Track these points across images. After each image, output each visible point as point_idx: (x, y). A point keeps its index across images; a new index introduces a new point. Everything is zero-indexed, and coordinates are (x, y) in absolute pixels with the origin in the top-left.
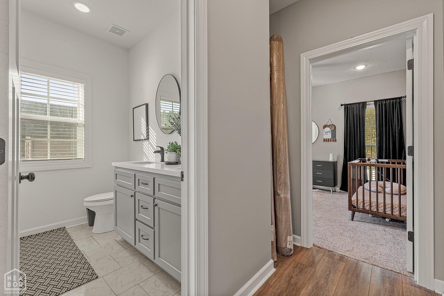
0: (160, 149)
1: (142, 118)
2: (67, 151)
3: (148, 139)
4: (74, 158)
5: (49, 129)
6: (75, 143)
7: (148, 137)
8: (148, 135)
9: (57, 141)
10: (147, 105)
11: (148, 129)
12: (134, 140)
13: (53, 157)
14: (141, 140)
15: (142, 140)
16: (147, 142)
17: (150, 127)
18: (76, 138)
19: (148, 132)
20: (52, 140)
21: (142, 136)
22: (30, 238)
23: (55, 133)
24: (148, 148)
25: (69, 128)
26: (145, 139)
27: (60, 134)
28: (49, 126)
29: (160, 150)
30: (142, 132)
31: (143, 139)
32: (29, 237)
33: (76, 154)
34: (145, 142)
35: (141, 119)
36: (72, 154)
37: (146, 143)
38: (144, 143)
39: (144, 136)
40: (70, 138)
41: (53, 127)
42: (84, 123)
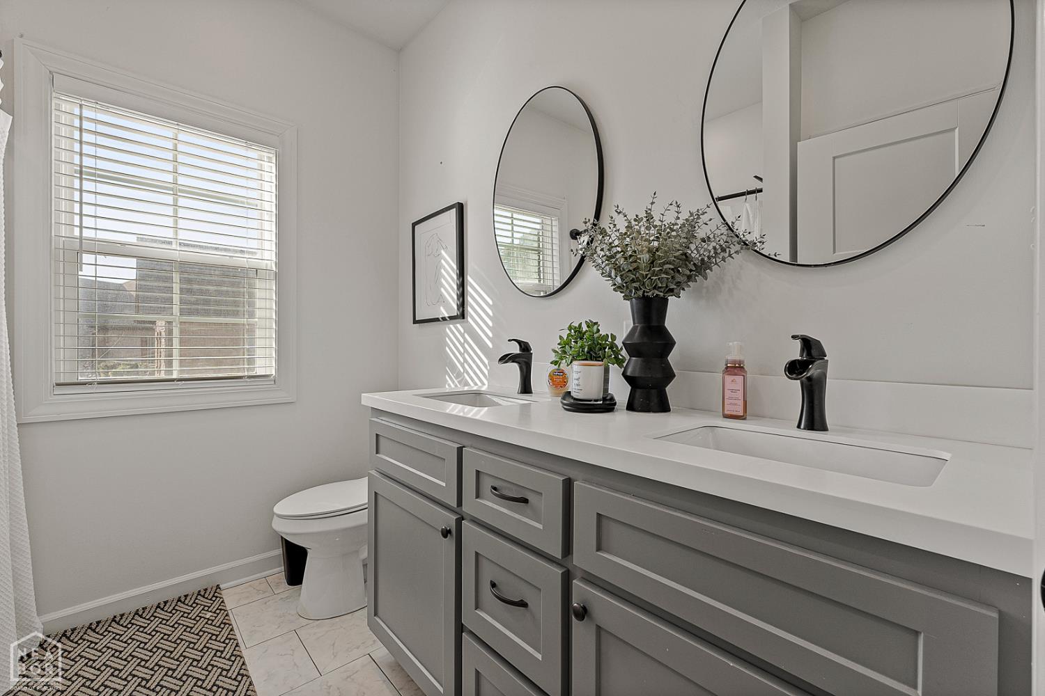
0: (516, 349)
1: (443, 252)
2: (229, 353)
3: (462, 316)
4: (246, 374)
5: (176, 287)
6: (251, 330)
7: (463, 311)
8: (462, 305)
9: (200, 324)
10: (460, 208)
11: (462, 285)
12: (415, 322)
13: (188, 371)
14: (437, 320)
15: (444, 319)
16: (458, 325)
17: (469, 279)
18: (252, 315)
19: (462, 295)
20: (185, 318)
21: (442, 308)
22: (118, 624)
23: (193, 298)
24: (462, 345)
25: (233, 285)
26: (451, 318)
27: (207, 302)
28: (176, 277)
29: (518, 352)
30: (442, 295)
31: (446, 315)
32: (115, 621)
33: (251, 361)
34: (451, 326)
35: (441, 253)
36: (241, 362)
37: (454, 329)
38: (447, 330)
39: (448, 307)
40: (236, 314)
41: (189, 281)
42: (274, 269)
